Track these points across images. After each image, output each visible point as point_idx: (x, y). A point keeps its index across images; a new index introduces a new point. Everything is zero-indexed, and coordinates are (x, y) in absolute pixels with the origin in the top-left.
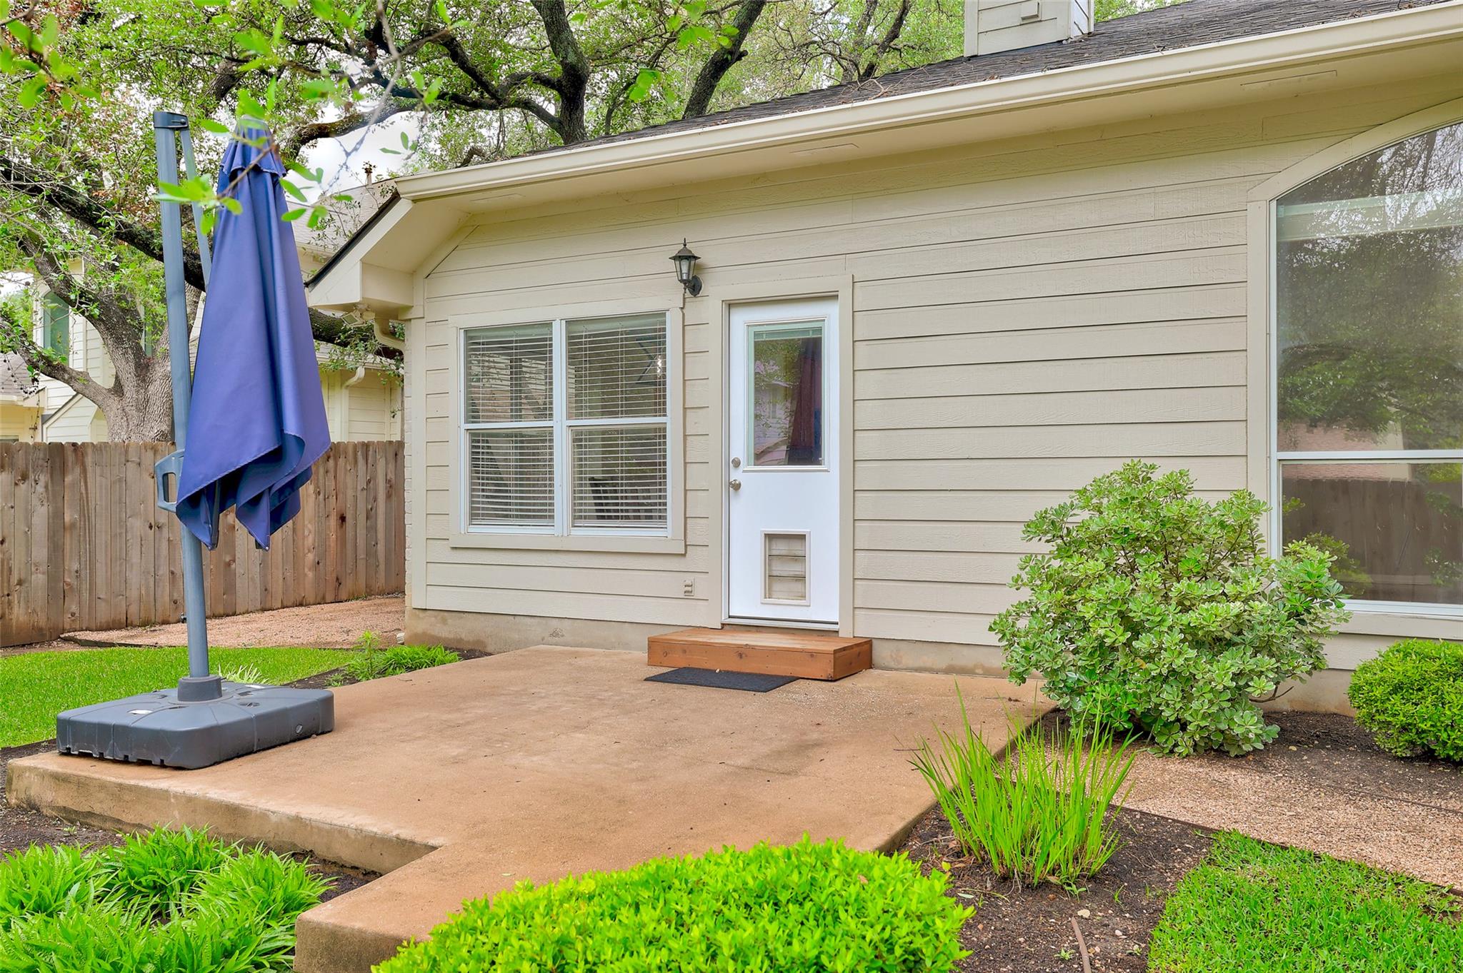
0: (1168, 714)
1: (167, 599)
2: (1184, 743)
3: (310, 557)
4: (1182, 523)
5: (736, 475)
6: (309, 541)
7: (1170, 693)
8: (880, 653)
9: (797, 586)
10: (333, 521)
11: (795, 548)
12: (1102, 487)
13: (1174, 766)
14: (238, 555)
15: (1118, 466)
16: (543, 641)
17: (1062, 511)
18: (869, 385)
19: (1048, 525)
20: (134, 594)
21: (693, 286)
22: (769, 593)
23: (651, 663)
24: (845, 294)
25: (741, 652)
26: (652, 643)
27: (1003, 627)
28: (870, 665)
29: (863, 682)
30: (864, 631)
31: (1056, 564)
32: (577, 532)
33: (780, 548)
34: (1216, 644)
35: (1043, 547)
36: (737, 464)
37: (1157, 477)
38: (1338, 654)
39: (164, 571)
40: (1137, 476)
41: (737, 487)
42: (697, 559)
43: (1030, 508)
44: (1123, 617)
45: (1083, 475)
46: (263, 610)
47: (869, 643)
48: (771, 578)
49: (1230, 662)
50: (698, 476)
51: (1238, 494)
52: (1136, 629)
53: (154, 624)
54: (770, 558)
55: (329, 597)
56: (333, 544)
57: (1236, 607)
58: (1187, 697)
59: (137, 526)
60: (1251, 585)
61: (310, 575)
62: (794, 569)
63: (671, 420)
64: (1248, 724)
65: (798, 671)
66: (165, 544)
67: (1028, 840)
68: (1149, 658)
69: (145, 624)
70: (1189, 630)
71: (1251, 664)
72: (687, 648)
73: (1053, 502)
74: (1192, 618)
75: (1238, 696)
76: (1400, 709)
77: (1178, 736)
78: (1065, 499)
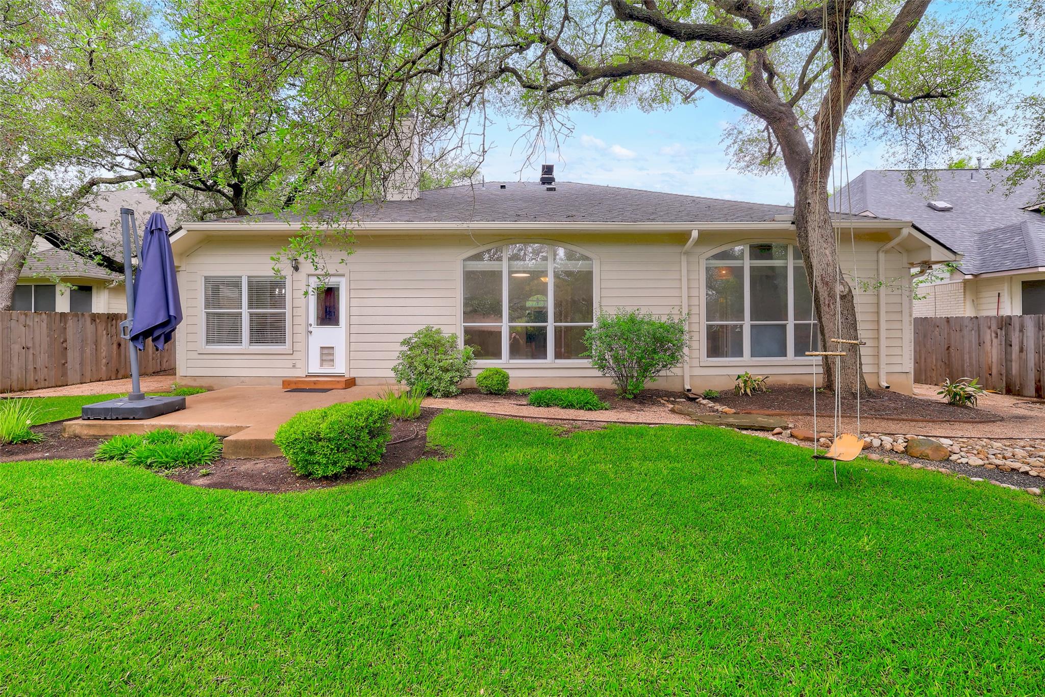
0: (435, 388)
1: (32, 379)
2: (439, 394)
3: (104, 361)
4: (439, 341)
5: (310, 329)
6: (104, 354)
7: (436, 383)
8: (358, 381)
9: (331, 363)
10: (115, 346)
11: (330, 351)
12: (420, 332)
13: (437, 400)
14: (68, 360)
15: (424, 327)
16: (238, 385)
17: (410, 339)
18: (354, 302)
19: (406, 342)
20: (14, 377)
21: (296, 269)
22: (321, 365)
23: (284, 388)
24: (347, 275)
25: (315, 383)
26: (284, 382)
27: (394, 369)
28: (355, 385)
29: (353, 389)
30: (352, 375)
31: (409, 353)
32: (251, 347)
33: (326, 351)
34: (446, 370)
35: (405, 348)
36: (311, 325)
37: (433, 330)
38: (475, 373)
39: (31, 367)
40: (428, 329)
41: (311, 332)
42: (296, 354)
43: (401, 338)
44: (425, 365)
45: (415, 329)
46: (81, 383)
47: (355, 378)
48: (322, 361)
49: (449, 375)
50: (298, 329)
51: (452, 334)
52: (427, 367)
53: (26, 390)
54: (322, 354)
55: (113, 377)
56: (115, 356)
57: (451, 361)
58: (440, 383)
59: (16, 348)
60: (455, 356)
61: (104, 368)
62: (331, 358)
63: (288, 311)
64: (453, 389)
65: (333, 387)
66: (31, 356)
67: (403, 412)
68: (431, 375)
69: (20, 390)
70: (441, 367)
71: (454, 374)
72: (296, 383)
73: (408, 336)
74: (441, 364)
75: (452, 382)
76: (485, 382)
77: (438, 393)
78: (411, 335)
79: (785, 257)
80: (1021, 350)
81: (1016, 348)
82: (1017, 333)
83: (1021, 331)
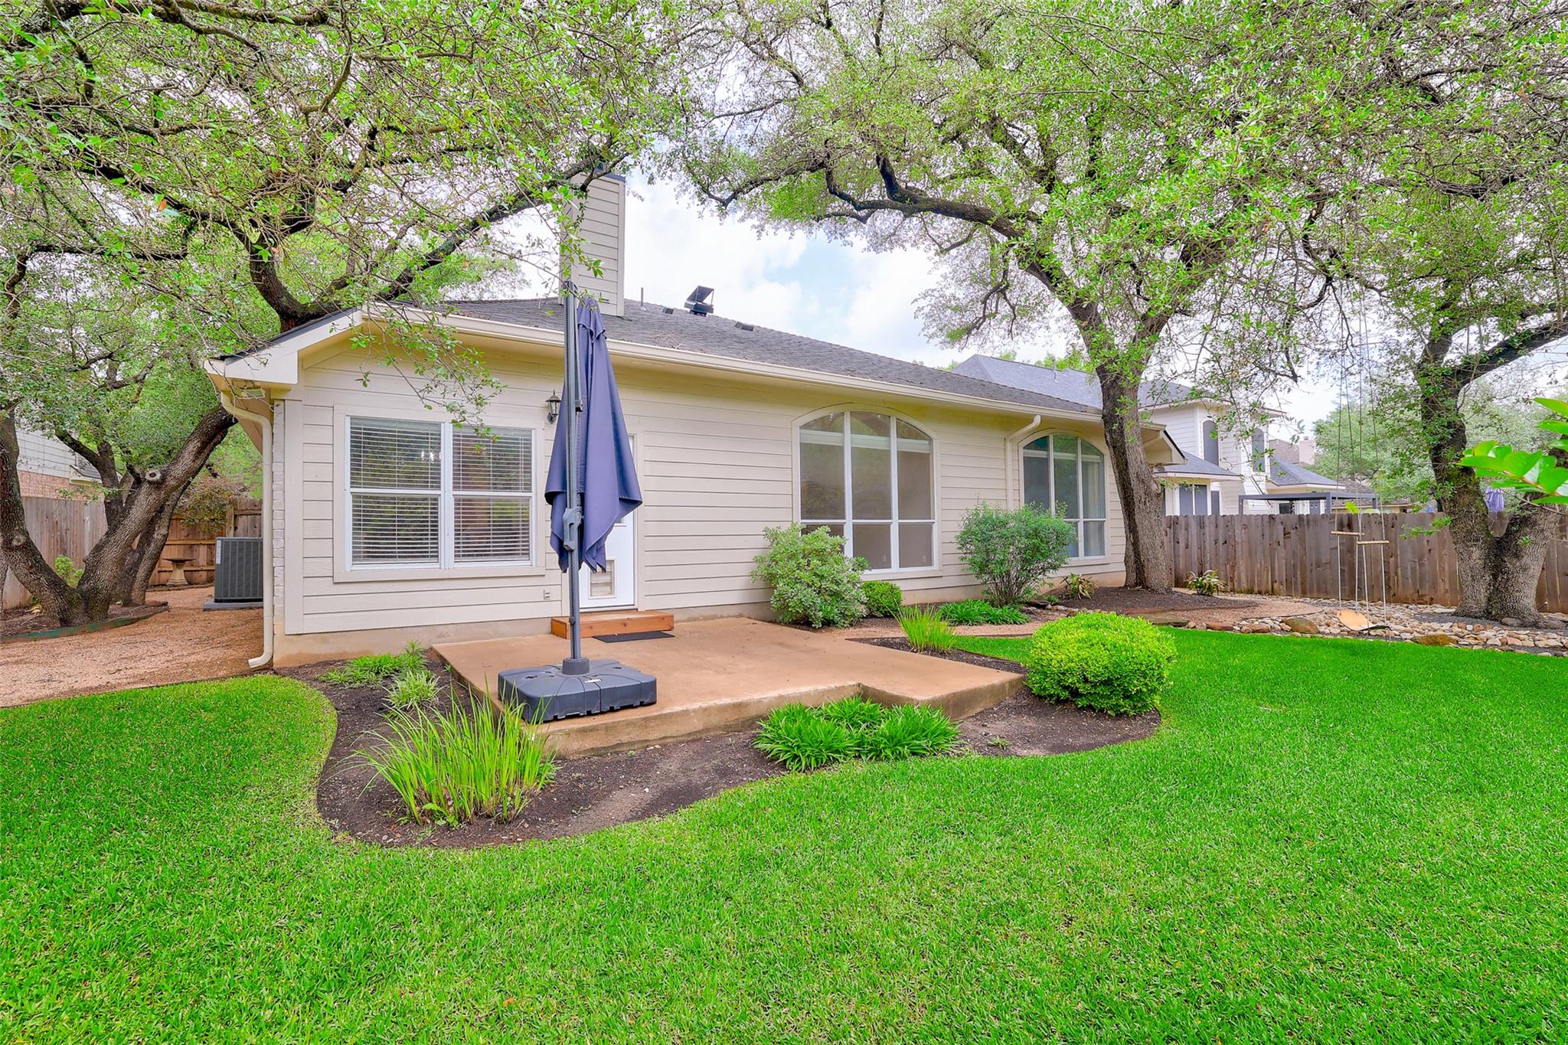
9: (608, 589)
16: (431, 642)
18: (651, 483)
22: (591, 593)
30: (650, 607)
32: (458, 565)
42: (550, 576)
48: (592, 585)
79: (1075, 451)
80: (1187, 547)
81: (1182, 545)
82: (1183, 531)
83: (1186, 529)
